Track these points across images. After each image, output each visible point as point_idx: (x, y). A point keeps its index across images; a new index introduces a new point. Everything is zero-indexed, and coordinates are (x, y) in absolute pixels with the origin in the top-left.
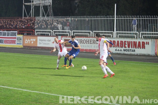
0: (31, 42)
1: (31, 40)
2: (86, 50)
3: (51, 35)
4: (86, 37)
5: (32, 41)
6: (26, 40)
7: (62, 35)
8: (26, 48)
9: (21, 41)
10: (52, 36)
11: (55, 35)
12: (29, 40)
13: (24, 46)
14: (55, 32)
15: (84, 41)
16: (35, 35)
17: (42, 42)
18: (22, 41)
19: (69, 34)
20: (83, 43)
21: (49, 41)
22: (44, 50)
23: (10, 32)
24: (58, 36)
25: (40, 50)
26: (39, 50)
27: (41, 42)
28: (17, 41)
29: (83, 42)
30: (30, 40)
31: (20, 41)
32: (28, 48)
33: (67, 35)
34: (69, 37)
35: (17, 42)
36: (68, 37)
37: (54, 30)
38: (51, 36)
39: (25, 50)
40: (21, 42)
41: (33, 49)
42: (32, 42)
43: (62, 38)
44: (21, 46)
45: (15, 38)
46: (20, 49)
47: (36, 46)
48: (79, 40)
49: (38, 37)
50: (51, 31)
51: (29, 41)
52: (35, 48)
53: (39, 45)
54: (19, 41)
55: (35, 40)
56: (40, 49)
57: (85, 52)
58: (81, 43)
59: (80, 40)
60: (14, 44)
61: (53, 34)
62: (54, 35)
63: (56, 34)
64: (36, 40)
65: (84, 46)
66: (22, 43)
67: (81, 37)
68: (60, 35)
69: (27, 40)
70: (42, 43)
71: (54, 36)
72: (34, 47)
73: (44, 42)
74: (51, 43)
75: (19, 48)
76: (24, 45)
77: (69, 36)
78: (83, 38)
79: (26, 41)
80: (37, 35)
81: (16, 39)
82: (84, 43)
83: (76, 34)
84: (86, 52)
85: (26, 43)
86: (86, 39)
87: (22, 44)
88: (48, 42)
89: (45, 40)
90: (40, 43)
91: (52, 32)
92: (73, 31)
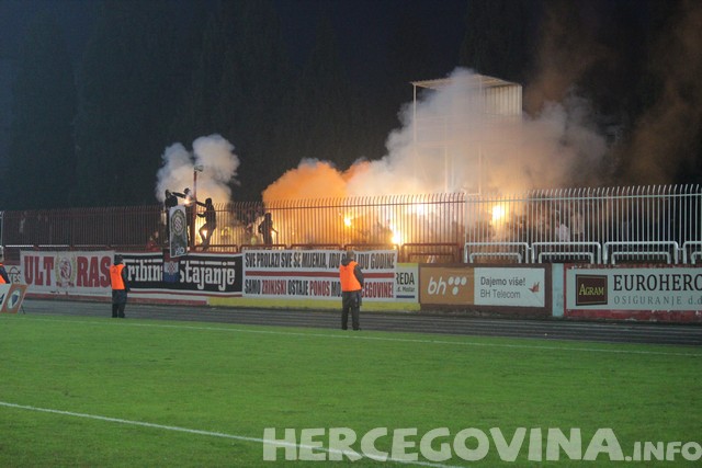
0: (450, 288)
1: (451, 281)
2: (657, 314)
3: (524, 261)
4: (658, 267)
5: (454, 285)
6: (431, 283)
7: (568, 262)
8: (434, 312)
9: (411, 286)
10: (530, 265)
11: (540, 262)
12: (441, 283)
13: (424, 307)
14: (538, 250)
15: (652, 279)
16: (466, 261)
17: (494, 287)
18: (416, 286)
19: (592, 255)
20: (646, 287)
21: (520, 283)
22: (498, 318)
23: (370, 253)
24: (554, 265)
25: (485, 318)
26: (481, 317)
27: (486, 287)
28: (395, 286)
29: (645, 284)
30: (446, 280)
31: (407, 286)
32: (441, 313)
33: (587, 259)
34: (592, 267)
35: (399, 290)
36: (589, 266)
37: (537, 243)
38: (523, 265)
39: (426, 318)
40: (412, 290)
41: (458, 314)
42: (455, 291)
43: (568, 270)
44: (413, 305)
45: (391, 275)
46: (411, 315)
47: (468, 303)
48: (632, 276)
49: (477, 270)
50: (527, 244)
51: (442, 286)
52: (465, 313)
53: (479, 301)
54: (404, 285)
55: (464, 281)
56: (484, 314)
57: (653, 323)
58: (638, 289)
59: (635, 278)
60: (387, 299)
61: (533, 257)
62: (537, 261)
63: (543, 257)
64: (471, 283)
65: (650, 301)
66: (416, 293)
67: (638, 267)
68: (558, 260)
69: (435, 283)
70: (492, 292)
71: (536, 265)
72: (461, 308)
73: (499, 288)
74: (524, 290)
75: (406, 314)
76: (423, 302)
77: (592, 262)
78: (648, 267)
79: (433, 287)
80: (472, 261)
81: (394, 280)
82: (652, 286)
83: (620, 256)
84: (657, 324)
85: (430, 292)
86: (656, 271)
87: (416, 300)
88: (514, 288)
89: (503, 282)
90: (484, 294)
91: (530, 251)
92: (608, 243)
